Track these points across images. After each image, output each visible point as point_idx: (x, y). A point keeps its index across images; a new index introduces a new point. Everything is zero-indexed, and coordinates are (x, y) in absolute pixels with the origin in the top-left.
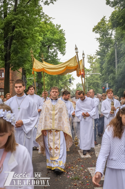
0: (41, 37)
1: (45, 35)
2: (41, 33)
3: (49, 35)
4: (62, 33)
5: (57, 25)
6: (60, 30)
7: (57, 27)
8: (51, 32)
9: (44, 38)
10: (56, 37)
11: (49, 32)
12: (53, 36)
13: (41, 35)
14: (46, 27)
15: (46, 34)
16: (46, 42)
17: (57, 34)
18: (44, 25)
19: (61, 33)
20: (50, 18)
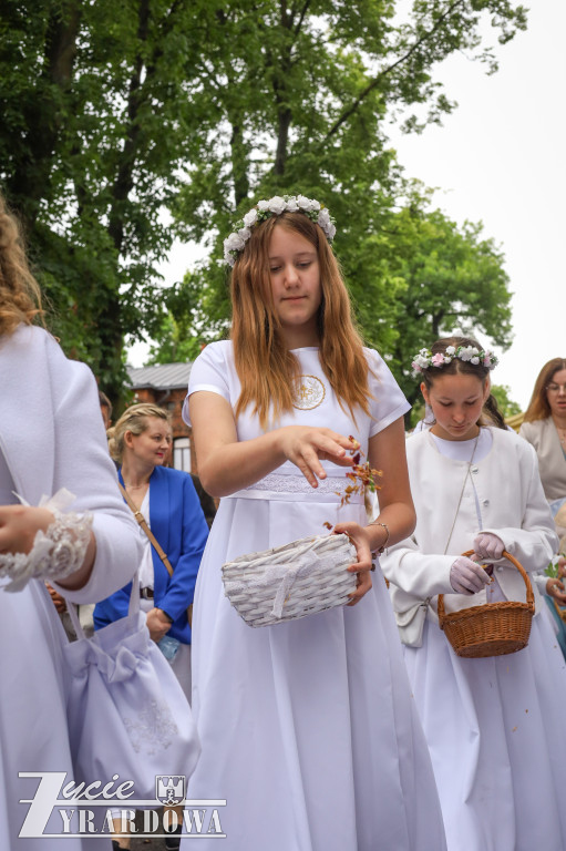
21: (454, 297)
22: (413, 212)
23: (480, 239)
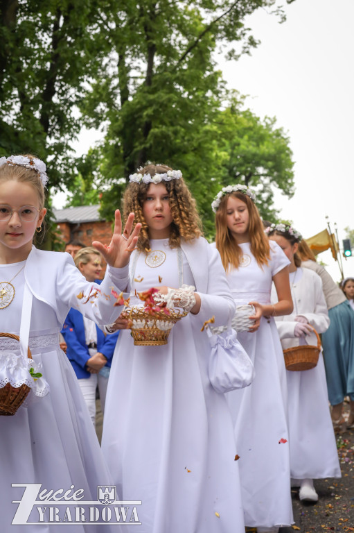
0: (226, 151)
1: (236, 147)
2: (223, 140)
3: (246, 146)
4: (283, 138)
5: (266, 118)
6: (277, 130)
7: (267, 123)
8: (250, 138)
9: (232, 155)
10: (266, 149)
11: (246, 137)
12: (258, 145)
13: (224, 145)
14: (237, 123)
15: (238, 144)
16: (241, 165)
17: (269, 141)
18: (231, 115)
19: (280, 138)
20: (244, 97)
21: (258, 164)
22: (233, 110)
23: (275, 128)
